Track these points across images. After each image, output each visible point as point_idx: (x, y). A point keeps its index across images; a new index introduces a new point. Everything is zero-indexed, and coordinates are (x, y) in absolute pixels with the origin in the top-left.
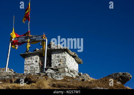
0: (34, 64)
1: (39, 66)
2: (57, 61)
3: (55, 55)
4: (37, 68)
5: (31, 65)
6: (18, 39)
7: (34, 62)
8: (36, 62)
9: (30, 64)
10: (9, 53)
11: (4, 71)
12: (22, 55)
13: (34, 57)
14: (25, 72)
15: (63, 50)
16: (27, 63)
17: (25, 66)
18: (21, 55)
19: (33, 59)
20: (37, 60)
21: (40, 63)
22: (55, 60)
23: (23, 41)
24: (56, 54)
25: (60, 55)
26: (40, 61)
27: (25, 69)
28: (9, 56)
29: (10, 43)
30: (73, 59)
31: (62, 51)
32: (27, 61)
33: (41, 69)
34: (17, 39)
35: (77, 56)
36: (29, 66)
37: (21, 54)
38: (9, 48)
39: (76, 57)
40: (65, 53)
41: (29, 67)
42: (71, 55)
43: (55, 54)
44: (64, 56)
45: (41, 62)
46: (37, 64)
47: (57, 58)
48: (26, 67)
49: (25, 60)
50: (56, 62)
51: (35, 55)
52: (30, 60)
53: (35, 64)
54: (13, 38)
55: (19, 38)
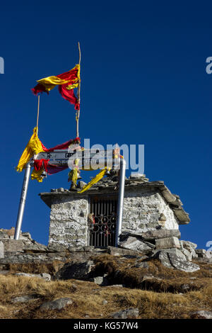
0: (75, 221)
1: (87, 227)
2: (136, 216)
3: (131, 201)
4: (84, 231)
5: (67, 223)
6: (49, 156)
7: (76, 216)
8: (82, 215)
9: (66, 221)
10: (25, 192)
11: (12, 238)
12: (46, 196)
13: (77, 203)
14: (51, 240)
15: (153, 189)
16: (58, 217)
17: (52, 225)
18: (42, 197)
19: (74, 208)
20: (84, 211)
21: (92, 219)
22: (130, 213)
23: (63, 162)
24: (134, 199)
25: (144, 200)
26: (91, 213)
27: (52, 232)
28: (24, 198)
29: (29, 166)
30: (171, 211)
31: (148, 192)
32: (58, 211)
33: (94, 234)
34: (46, 155)
35: (182, 204)
36: (62, 224)
37: (42, 194)
38: (25, 179)
39: (178, 207)
40: (156, 196)
41: (62, 227)
42: (167, 202)
43: (132, 197)
44: (154, 203)
45: (94, 216)
46: (84, 220)
47: (134, 209)
48: (54, 228)
49: (54, 210)
50: (134, 219)
51: (79, 198)
52: (65, 211)
53: (78, 221)
54: (37, 152)
55: (53, 154)
